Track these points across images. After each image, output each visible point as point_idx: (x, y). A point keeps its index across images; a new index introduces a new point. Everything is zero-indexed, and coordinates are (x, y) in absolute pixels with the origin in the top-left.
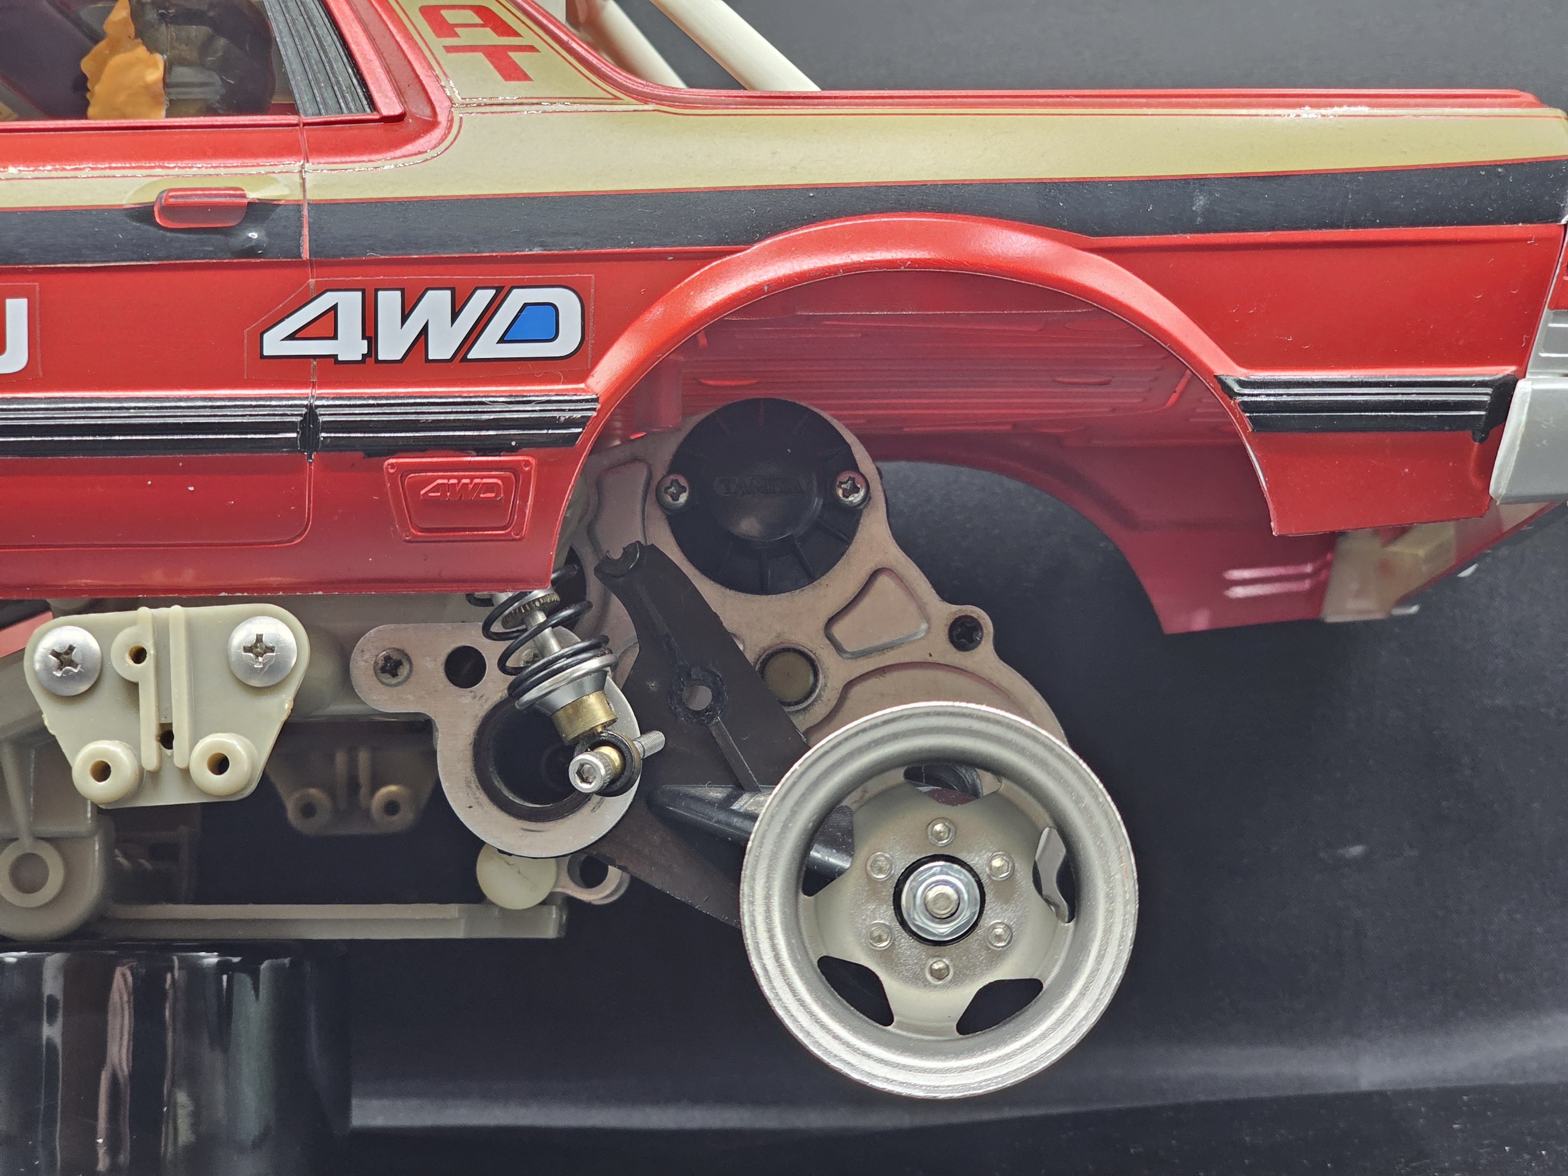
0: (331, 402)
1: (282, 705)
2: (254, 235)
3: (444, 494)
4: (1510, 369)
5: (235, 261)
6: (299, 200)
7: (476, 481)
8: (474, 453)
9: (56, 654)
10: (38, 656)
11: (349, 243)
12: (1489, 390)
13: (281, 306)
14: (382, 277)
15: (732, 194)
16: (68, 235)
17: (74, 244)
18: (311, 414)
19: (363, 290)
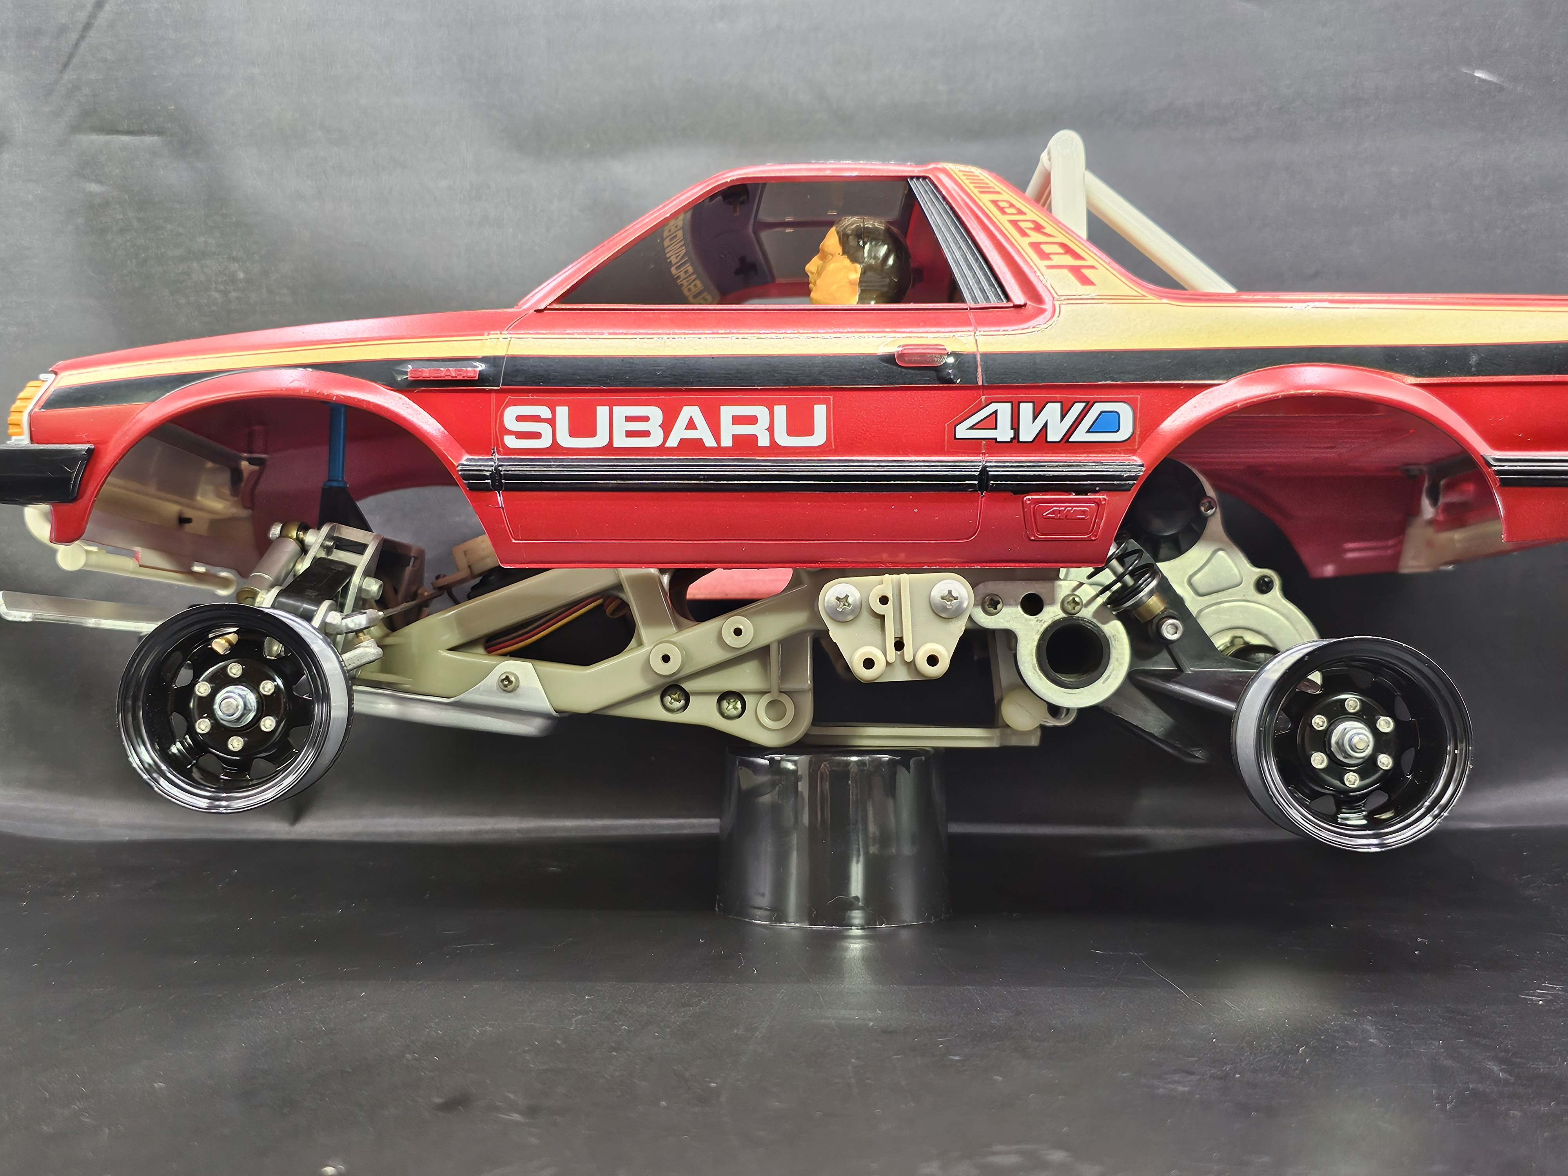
0: (995, 464)
2: (951, 372)
3: (1056, 516)
5: (941, 385)
6: (975, 353)
7: (1074, 509)
8: (1075, 494)
9: (838, 599)
10: (827, 600)
11: (1004, 376)
13: (966, 410)
14: (1023, 396)
15: (1215, 352)
16: (848, 370)
17: (852, 375)
18: (984, 470)
19: (1012, 402)
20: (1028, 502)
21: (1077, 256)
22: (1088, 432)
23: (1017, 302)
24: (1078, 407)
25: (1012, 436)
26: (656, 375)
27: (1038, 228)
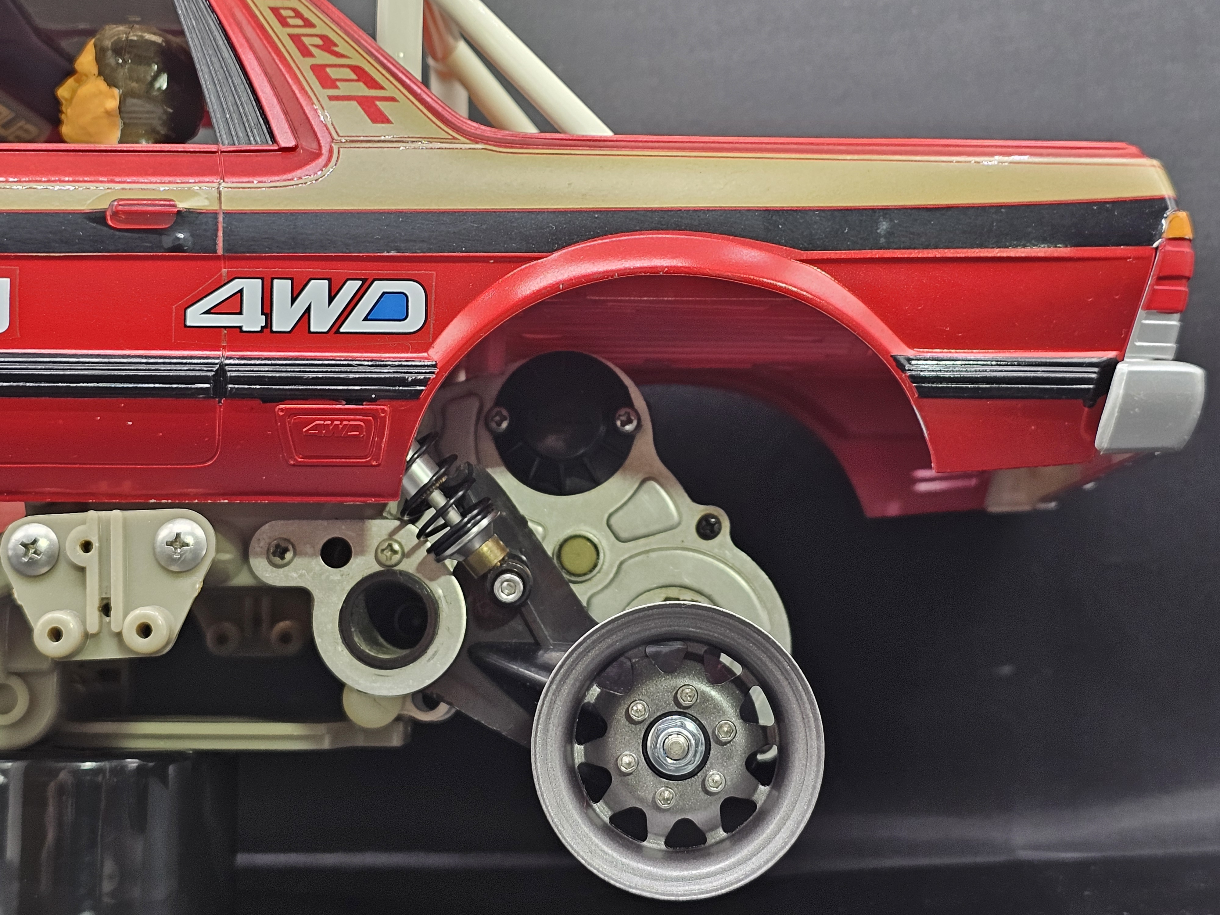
0: (237, 362)
1: (194, 585)
2: (181, 236)
4: (1112, 354)
5: (167, 254)
6: (217, 210)
7: (345, 423)
8: (344, 403)
9: (24, 545)
10: (11, 545)
11: (252, 243)
12: (1096, 370)
13: (201, 289)
14: (277, 269)
15: (538, 214)
16: (39, 231)
17: (45, 238)
18: (222, 370)
19: (262, 279)
20: (281, 414)
21: (372, 84)
22: (366, 319)
23: (283, 144)
24: (352, 287)
25: (263, 324)
27: (328, 45)
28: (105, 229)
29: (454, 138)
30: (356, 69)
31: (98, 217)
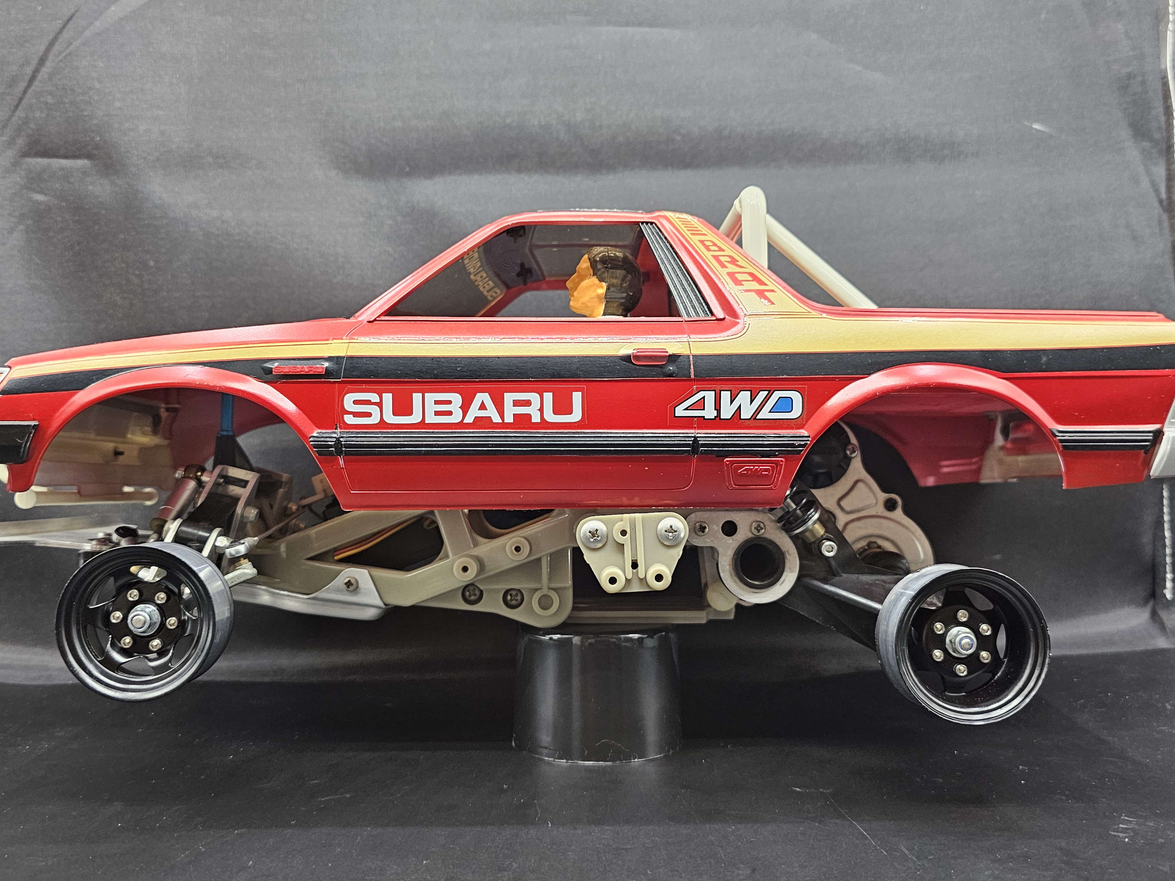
0: (703, 435)
1: (679, 553)
3: (748, 472)
4: (1160, 426)
5: (665, 378)
6: (688, 354)
7: (760, 467)
8: (759, 456)
9: (590, 532)
10: (582, 532)
11: (709, 372)
12: (1153, 434)
13: (682, 396)
14: (723, 386)
15: (861, 354)
16: (597, 367)
17: (600, 370)
18: (696, 440)
19: (715, 391)
20: (728, 463)
21: (761, 282)
22: (770, 412)
23: (719, 317)
24: (763, 394)
25: (716, 415)
26: (457, 370)
27: (733, 261)
28: (631, 365)
29: (809, 312)
30: (751, 274)
31: (627, 359)
